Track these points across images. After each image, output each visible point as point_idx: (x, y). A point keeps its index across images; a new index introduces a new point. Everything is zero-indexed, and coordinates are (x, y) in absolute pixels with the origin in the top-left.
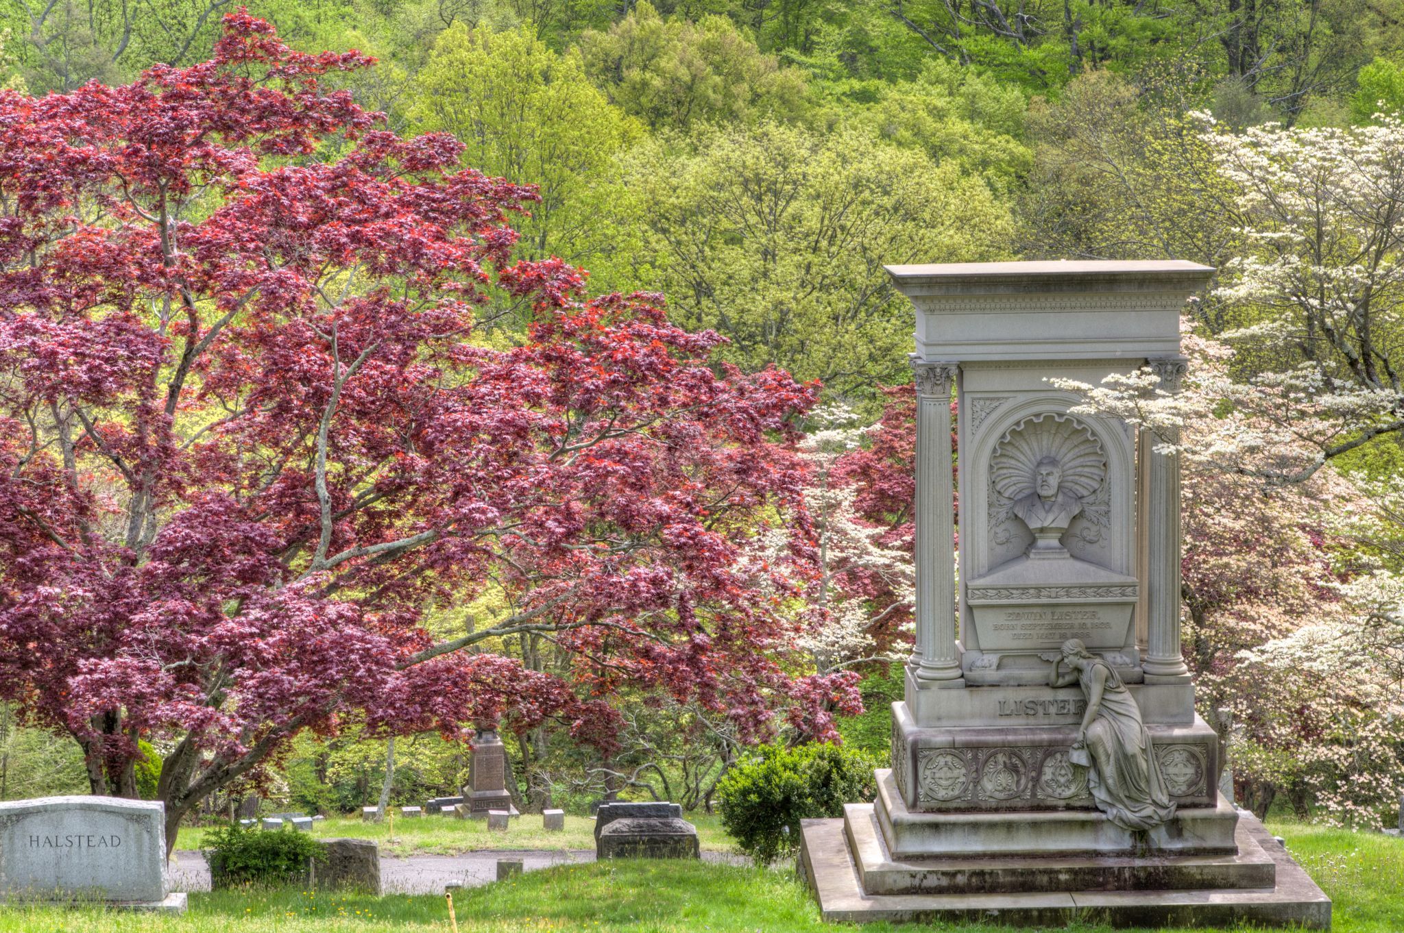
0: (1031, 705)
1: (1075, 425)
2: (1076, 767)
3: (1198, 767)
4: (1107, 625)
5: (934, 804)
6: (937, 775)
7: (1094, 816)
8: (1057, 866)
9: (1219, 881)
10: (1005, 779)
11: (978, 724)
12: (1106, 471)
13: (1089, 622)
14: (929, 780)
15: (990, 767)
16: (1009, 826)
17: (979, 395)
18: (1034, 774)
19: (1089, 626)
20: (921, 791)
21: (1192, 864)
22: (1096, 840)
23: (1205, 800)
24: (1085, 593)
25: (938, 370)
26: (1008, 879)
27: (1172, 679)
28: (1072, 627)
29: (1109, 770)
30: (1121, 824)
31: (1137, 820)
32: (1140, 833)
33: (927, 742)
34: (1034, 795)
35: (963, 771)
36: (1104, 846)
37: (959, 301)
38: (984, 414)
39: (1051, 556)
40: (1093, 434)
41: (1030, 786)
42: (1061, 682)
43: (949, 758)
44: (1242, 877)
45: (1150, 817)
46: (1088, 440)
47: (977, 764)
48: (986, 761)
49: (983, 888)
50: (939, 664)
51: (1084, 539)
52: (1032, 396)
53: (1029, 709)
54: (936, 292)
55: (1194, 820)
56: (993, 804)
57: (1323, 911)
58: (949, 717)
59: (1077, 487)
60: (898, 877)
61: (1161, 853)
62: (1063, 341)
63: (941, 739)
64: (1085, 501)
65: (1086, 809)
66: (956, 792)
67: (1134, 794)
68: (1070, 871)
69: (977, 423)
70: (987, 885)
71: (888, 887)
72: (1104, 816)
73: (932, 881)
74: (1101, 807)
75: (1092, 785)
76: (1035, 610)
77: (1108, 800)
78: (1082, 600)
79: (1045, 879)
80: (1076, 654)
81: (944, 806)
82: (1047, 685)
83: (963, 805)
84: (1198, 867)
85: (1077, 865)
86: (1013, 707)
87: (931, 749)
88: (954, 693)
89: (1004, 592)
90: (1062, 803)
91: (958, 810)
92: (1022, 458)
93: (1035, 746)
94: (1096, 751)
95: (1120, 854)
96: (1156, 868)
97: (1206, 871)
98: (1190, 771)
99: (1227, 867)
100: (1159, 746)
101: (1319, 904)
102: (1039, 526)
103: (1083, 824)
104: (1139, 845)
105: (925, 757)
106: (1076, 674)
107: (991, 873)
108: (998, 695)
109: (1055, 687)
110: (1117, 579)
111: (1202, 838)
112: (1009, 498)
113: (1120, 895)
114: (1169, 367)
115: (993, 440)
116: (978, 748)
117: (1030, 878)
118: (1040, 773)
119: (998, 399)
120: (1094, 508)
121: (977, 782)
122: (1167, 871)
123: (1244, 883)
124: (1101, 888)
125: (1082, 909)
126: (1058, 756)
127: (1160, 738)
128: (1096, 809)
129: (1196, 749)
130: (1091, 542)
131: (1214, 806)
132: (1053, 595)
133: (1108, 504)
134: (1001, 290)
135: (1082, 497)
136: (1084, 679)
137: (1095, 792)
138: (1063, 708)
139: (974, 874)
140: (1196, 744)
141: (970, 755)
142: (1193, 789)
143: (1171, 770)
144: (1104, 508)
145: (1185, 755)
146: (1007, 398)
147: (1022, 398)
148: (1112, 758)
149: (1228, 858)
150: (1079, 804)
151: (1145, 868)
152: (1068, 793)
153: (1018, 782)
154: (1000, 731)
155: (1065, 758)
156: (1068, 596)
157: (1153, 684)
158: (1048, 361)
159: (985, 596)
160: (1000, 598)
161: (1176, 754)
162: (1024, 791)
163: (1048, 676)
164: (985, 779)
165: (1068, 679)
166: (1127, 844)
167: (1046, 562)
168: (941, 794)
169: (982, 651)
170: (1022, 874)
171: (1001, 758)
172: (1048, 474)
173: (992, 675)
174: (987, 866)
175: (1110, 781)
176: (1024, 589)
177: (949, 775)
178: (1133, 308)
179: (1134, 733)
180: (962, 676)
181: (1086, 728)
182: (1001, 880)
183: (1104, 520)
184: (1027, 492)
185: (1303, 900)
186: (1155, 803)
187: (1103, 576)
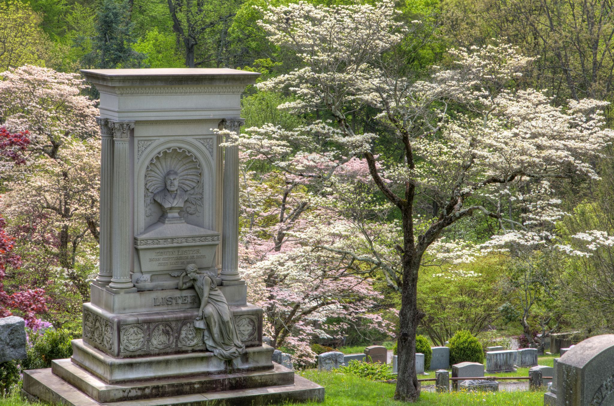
0: (170, 299)
1: (187, 153)
2: (198, 330)
3: (254, 326)
4: (204, 256)
5: (128, 353)
6: (130, 338)
7: (207, 354)
8: (193, 381)
9: (269, 382)
10: (163, 338)
11: (143, 310)
12: (200, 177)
13: (195, 255)
14: (126, 341)
15: (156, 333)
16: (167, 362)
17: (141, 139)
18: (176, 335)
19: (195, 257)
20: (122, 347)
21: (256, 374)
22: (208, 366)
23: (257, 342)
24: (194, 240)
25: (125, 125)
26: (171, 389)
27: (236, 282)
28: (187, 258)
29: (216, 330)
30: (221, 357)
31: (228, 354)
32: (229, 361)
33: (125, 321)
34: (177, 345)
35: (142, 335)
36: (212, 369)
37: (136, 89)
38: (144, 148)
39: (176, 222)
40: (195, 158)
41: (175, 341)
42: (184, 286)
43: (135, 329)
44: (279, 379)
45: (235, 353)
46: (193, 161)
47: (149, 331)
48: (154, 329)
49: (158, 395)
50: (124, 280)
51: (188, 213)
52: (167, 139)
53: (168, 302)
54: (127, 84)
55: (254, 353)
56: (157, 351)
57: (321, 392)
58: (130, 308)
59: (184, 186)
60: (116, 392)
61: (239, 370)
62: (186, 110)
63: (131, 319)
64: (188, 192)
65: (201, 351)
66: (139, 347)
67: (227, 341)
68: (200, 383)
69: (140, 153)
70: (160, 393)
71: (111, 398)
72: (212, 354)
73: (133, 393)
74: (210, 349)
75: (206, 338)
76: (170, 250)
77: (214, 345)
78: (193, 244)
79: (188, 388)
80: (194, 272)
81: (133, 354)
82: (177, 288)
83: (142, 353)
84: (259, 376)
85: (203, 379)
86: (161, 301)
87: (127, 325)
88: (132, 295)
89: (156, 241)
90: (190, 349)
91: (140, 356)
92: (158, 171)
93: (177, 320)
94: (210, 321)
95: (219, 373)
96: (240, 378)
97: (263, 378)
98: (250, 328)
99: (273, 375)
100: (236, 316)
101: (319, 389)
102: (170, 206)
103: (202, 359)
104: (228, 368)
105: (124, 329)
106: (192, 282)
107: (162, 387)
108: (154, 295)
109: (181, 290)
110: (210, 232)
111: (257, 362)
112: (152, 192)
113: (225, 393)
114: (236, 123)
115: (147, 163)
116: (150, 323)
117: (181, 388)
118: (180, 334)
119: (151, 140)
120: (193, 196)
121: (149, 341)
122: (245, 379)
123: (280, 382)
124: (214, 390)
125: (212, 401)
126: (188, 325)
127: (237, 312)
128: (207, 350)
129: (253, 317)
130: (191, 214)
131: (261, 345)
132: (180, 242)
133: (202, 194)
134: (159, 84)
135: (187, 191)
136: (197, 285)
137: (207, 342)
138: (185, 300)
139: (154, 388)
140: (253, 315)
141: (146, 327)
142: (252, 337)
143: (242, 328)
144: (199, 196)
145: (248, 320)
146: (155, 140)
147: (162, 140)
148: (217, 324)
149: (271, 371)
150: (198, 349)
151: (235, 379)
152: (193, 343)
153: (169, 339)
154: (158, 314)
155: (192, 325)
156: (187, 242)
157: (227, 286)
158: (177, 120)
159: (146, 244)
160: (154, 244)
161: (244, 320)
162: (172, 344)
163: (178, 284)
164: (153, 339)
165: (188, 285)
166: (222, 367)
167: (173, 225)
168: (132, 348)
169: (142, 272)
170: (177, 386)
171: (161, 327)
172: (174, 179)
173: (149, 285)
174: (161, 383)
175: (216, 336)
176: (166, 239)
177: (136, 338)
178: (219, 93)
179: (227, 311)
180: (134, 286)
181: (203, 309)
182: (167, 390)
183: (199, 202)
184: (160, 189)
185: (311, 388)
186: (236, 345)
187: (202, 232)
